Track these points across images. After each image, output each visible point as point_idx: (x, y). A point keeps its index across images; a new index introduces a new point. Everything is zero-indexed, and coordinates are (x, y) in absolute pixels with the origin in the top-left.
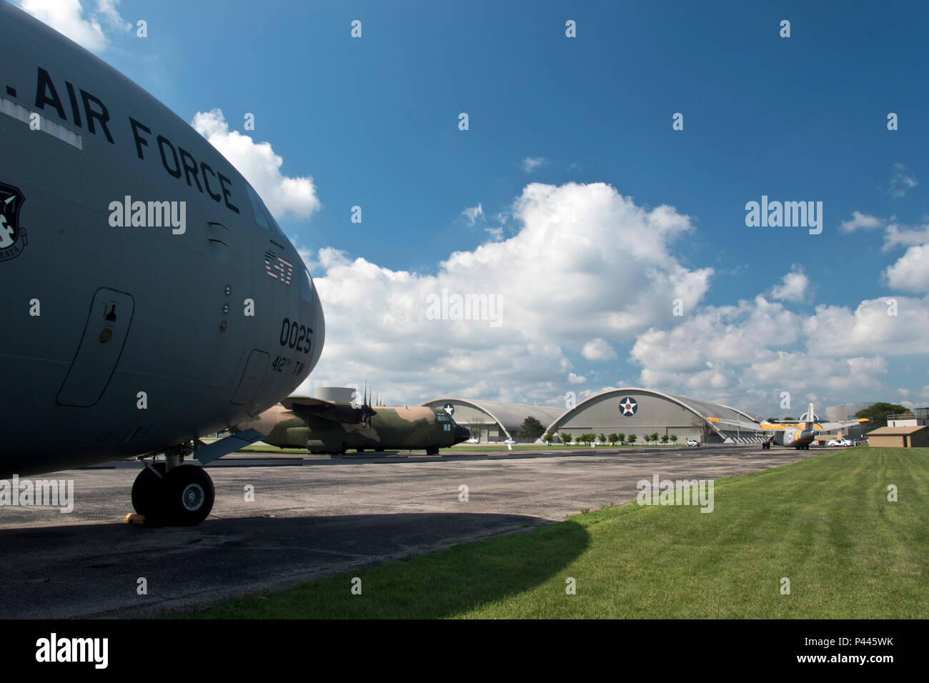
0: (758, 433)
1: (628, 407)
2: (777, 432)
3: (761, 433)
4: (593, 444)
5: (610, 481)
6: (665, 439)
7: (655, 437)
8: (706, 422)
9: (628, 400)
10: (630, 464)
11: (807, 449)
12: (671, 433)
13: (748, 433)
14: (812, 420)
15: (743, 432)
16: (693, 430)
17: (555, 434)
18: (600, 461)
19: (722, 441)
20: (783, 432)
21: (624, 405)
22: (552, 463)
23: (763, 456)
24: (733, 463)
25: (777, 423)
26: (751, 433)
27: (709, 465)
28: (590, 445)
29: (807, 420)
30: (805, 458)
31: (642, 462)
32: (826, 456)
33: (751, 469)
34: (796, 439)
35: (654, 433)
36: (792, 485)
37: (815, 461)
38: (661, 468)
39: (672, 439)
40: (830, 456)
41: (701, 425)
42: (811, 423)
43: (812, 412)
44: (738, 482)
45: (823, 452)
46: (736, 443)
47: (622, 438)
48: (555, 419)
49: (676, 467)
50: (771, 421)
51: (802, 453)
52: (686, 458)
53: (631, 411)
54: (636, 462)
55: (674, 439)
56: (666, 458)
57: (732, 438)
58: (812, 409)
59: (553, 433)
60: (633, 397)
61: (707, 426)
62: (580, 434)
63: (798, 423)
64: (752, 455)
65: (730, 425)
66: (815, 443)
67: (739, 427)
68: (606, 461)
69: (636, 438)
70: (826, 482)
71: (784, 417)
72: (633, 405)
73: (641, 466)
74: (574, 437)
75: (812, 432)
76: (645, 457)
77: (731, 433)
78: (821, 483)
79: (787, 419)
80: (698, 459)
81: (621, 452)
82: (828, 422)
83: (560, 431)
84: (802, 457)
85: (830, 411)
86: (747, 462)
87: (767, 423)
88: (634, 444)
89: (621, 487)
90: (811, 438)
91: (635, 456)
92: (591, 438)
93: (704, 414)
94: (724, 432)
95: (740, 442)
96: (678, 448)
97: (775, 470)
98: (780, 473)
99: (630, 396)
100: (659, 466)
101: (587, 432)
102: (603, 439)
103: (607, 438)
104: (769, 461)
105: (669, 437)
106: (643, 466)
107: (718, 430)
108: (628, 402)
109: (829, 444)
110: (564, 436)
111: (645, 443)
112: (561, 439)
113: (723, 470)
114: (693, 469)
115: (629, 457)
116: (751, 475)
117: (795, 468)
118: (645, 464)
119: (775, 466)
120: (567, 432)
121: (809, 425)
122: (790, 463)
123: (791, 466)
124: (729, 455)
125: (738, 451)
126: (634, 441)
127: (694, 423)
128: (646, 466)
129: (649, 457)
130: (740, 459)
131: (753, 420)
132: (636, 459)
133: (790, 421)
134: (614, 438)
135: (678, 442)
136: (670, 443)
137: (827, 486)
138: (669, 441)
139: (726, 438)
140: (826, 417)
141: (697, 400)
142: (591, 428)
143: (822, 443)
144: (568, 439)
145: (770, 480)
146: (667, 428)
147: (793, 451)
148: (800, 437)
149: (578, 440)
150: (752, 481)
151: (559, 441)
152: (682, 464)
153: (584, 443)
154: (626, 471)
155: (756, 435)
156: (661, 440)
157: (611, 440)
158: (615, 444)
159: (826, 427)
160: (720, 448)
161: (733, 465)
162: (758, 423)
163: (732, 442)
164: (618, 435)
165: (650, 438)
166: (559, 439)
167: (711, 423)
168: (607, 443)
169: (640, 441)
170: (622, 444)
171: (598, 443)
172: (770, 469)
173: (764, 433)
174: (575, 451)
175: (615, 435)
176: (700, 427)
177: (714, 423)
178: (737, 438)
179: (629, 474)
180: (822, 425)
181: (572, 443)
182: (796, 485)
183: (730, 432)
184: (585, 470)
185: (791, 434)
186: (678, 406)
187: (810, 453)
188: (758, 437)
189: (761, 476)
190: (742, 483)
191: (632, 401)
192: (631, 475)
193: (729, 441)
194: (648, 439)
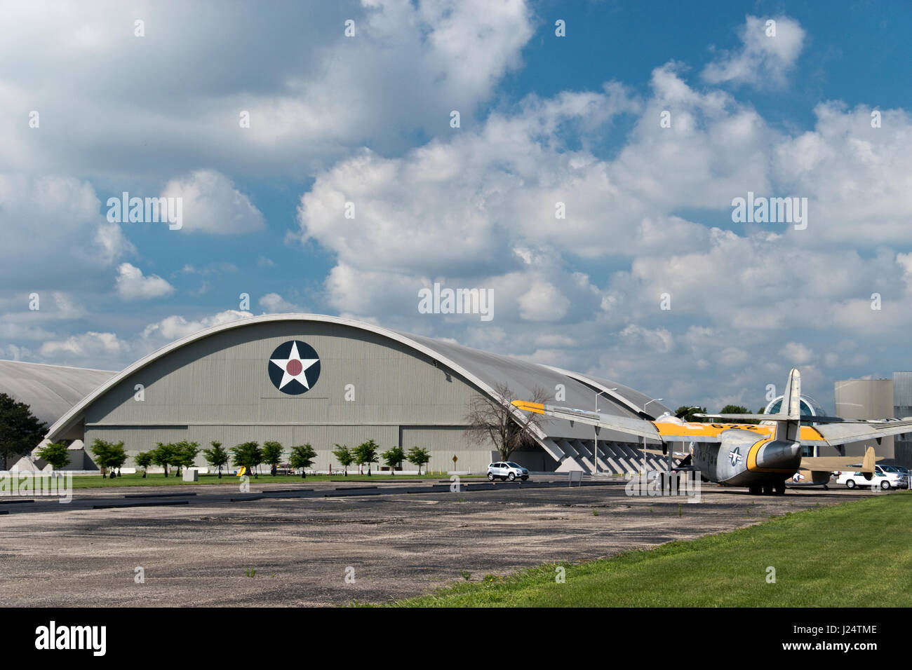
0: (650, 446)
1: (294, 368)
2: (700, 445)
3: (658, 447)
4: (188, 473)
5: (229, 574)
6: (395, 459)
7: (367, 454)
8: (510, 416)
9: (295, 348)
10: (290, 528)
11: (781, 492)
12: (412, 442)
13: (621, 444)
14: (796, 415)
15: (610, 444)
16: (473, 434)
17: (77, 445)
18: (206, 521)
19: (553, 465)
20: (717, 446)
21: (282, 364)
22: (59, 528)
23: (657, 510)
24: (577, 526)
25: (700, 420)
26: (631, 445)
27: (510, 532)
28: (179, 475)
29: (783, 415)
30: (773, 517)
31: (327, 521)
32: (828, 513)
33: (626, 544)
34: (752, 465)
35: (365, 441)
36: (730, 588)
37: (799, 525)
38: (379, 538)
39: (413, 460)
40: (840, 512)
41: (495, 421)
42: (794, 422)
43: (796, 394)
44: (585, 577)
45: (821, 502)
46: (588, 472)
47: (273, 453)
48: (77, 400)
49: (420, 534)
50: (685, 414)
51: (766, 502)
52: (447, 511)
53: (302, 379)
54: (310, 521)
55: (421, 458)
56: (395, 511)
57: (578, 459)
58: (797, 384)
59: (69, 442)
60: (311, 340)
61: (512, 426)
62: (151, 443)
63: (757, 422)
64: (629, 505)
65: (572, 422)
66: (803, 476)
67: (597, 429)
68: (223, 521)
69: (313, 455)
70: (824, 581)
71: (721, 407)
72: (307, 363)
73: (320, 533)
74: (132, 453)
75: (795, 446)
76: (334, 507)
77: (578, 446)
78: (809, 584)
79: (728, 410)
80: (482, 514)
81: (267, 494)
82: (840, 421)
83: (91, 436)
84: (763, 515)
85: (847, 393)
86: (612, 524)
87: (674, 420)
88: (308, 471)
89: (260, 591)
90: (792, 465)
91: (307, 506)
92: (184, 456)
93: (505, 392)
94: (559, 441)
95: (599, 470)
96: (430, 484)
97: (689, 546)
98: (701, 553)
99: (302, 338)
100: (371, 533)
101: (171, 439)
102: (218, 458)
103: (232, 456)
104: (673, 522)
105: (406, 452)
106: (327, 534)
107: (542, 435)
108: (295, 354)
109: (842, 480)
110: (102, 449)
111: (339, 468)
112: (93, 457)
113: (547, 543)
114: (465, 541)
115: (292, 508)
116: (622, 558)
117: (741, 542)
118: (334, 528)
119: (687, 537)
120: (111, 438)
121: (788, 427)
122: (731, 528)
123: (731, 537)
124: (567, 503)
125: (595, 492)
126: (307, 464)
127: (474, 416)
128: (334, 534)
129: (345, 507)
130: (596, 515)
131: (638, 410)
132: (310, 513)
133: (736, 416)
134: (249, 456)
135: (430, 467)
136: (409, 469)
137: (825, 591)
138: (406, 463)
139: (562, 459)
140: (835, 407)
141: (483, 351)
142: (185, 427)
143: (821, 478)
144: (113, 457)
145: (673, 571)
146: (402, 427)
147: (742, 497)
148: (761, 459)
149: (144, 461)
150: (622, 575)
151: (88, 465)
152: (437, 526)
153: (161, 470)
154: (276, 548)
155: (645, 451)
156: (383, 462)
157: (240, 461)
158: (253, 471)
159: (835, 434)
160: (545, 484)
161: (574, 531)
162: (650, 419)
163: (578, 468)
164: (261, 446)
165: (353, 455)
166: (86, 457)
167: (522, 417)
168: (229, 468)
169: (324, 463)
170: (274, 472)
171: (203, 470)
172: (676, 544)
173: (665, 446)
174: (134, 491)
175: (252, 446)
176: (492, 427)
177: (531, 416)
178: (591, 459)
179: (286, 554)
180: (822, 428)
181: (128, 469)
182: (741, 586)
183: (573, 442)
184: (158, 544)
185: (737, 450)
186: (433, 368)
187: (786, 503)
188: (650, 456)
189: (648, 562)
190: (595, 578)
191: (306, 351)
192: (291, 557)
193: (569, 465)
194: (346, 459)
